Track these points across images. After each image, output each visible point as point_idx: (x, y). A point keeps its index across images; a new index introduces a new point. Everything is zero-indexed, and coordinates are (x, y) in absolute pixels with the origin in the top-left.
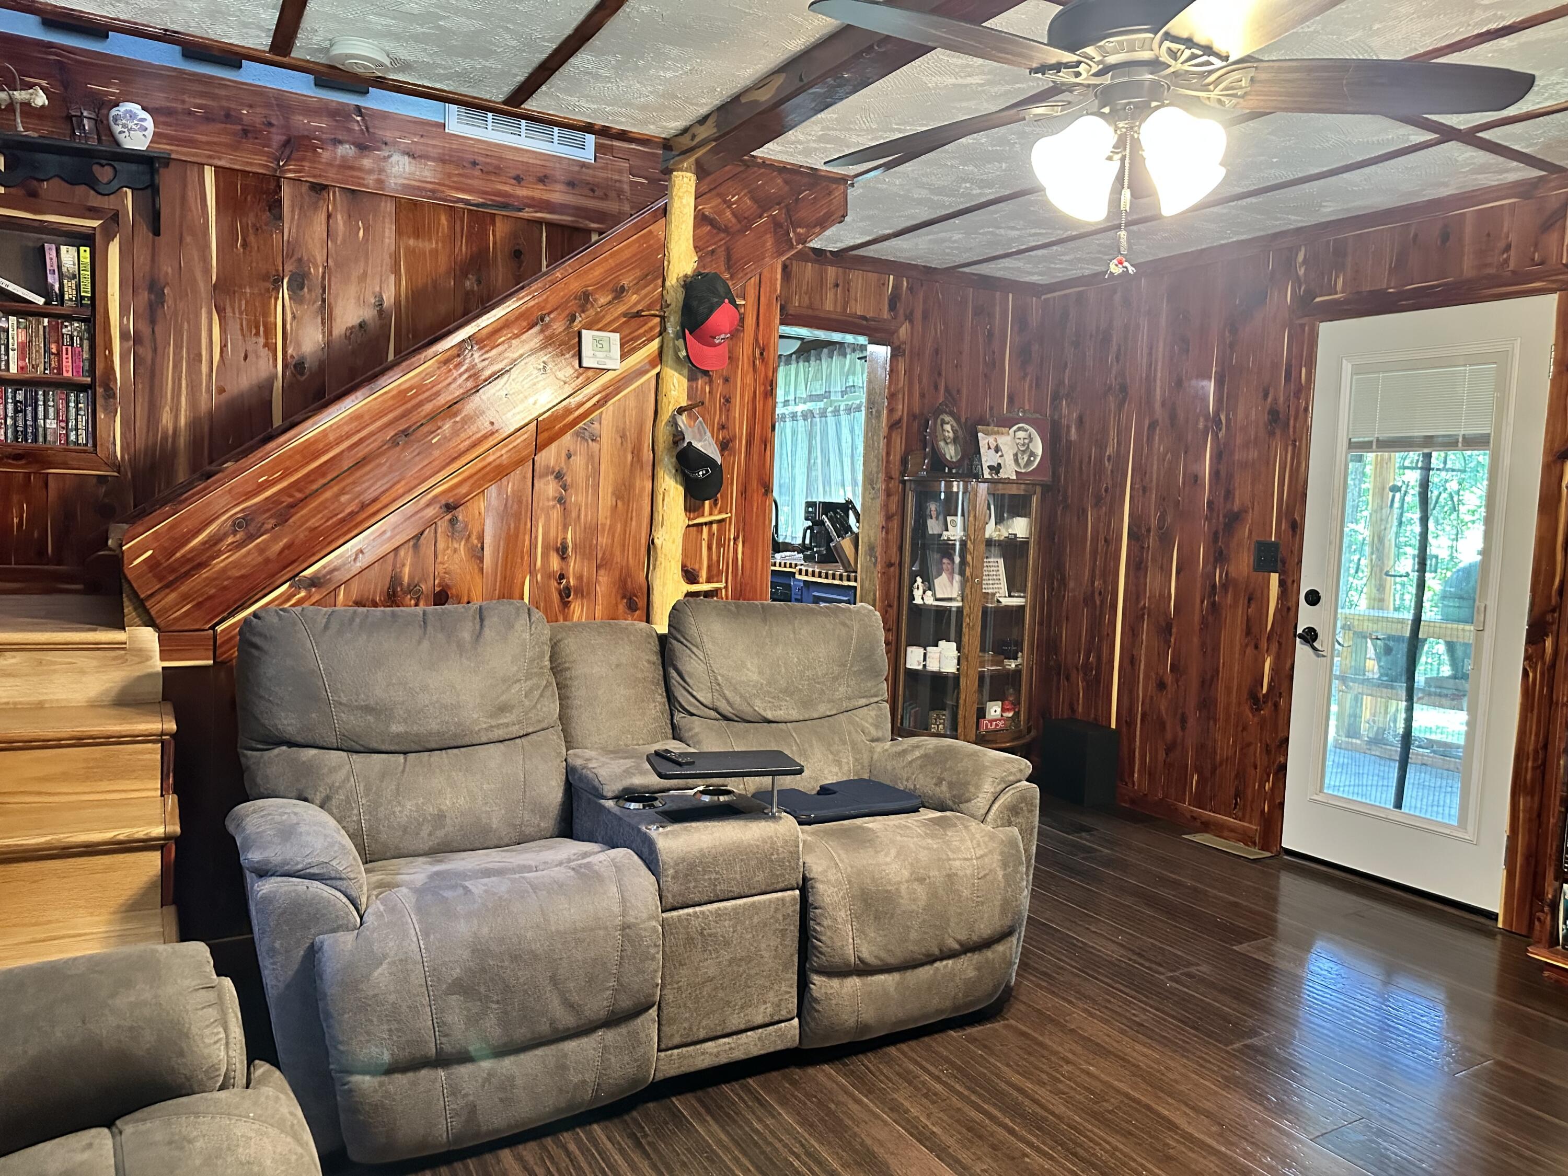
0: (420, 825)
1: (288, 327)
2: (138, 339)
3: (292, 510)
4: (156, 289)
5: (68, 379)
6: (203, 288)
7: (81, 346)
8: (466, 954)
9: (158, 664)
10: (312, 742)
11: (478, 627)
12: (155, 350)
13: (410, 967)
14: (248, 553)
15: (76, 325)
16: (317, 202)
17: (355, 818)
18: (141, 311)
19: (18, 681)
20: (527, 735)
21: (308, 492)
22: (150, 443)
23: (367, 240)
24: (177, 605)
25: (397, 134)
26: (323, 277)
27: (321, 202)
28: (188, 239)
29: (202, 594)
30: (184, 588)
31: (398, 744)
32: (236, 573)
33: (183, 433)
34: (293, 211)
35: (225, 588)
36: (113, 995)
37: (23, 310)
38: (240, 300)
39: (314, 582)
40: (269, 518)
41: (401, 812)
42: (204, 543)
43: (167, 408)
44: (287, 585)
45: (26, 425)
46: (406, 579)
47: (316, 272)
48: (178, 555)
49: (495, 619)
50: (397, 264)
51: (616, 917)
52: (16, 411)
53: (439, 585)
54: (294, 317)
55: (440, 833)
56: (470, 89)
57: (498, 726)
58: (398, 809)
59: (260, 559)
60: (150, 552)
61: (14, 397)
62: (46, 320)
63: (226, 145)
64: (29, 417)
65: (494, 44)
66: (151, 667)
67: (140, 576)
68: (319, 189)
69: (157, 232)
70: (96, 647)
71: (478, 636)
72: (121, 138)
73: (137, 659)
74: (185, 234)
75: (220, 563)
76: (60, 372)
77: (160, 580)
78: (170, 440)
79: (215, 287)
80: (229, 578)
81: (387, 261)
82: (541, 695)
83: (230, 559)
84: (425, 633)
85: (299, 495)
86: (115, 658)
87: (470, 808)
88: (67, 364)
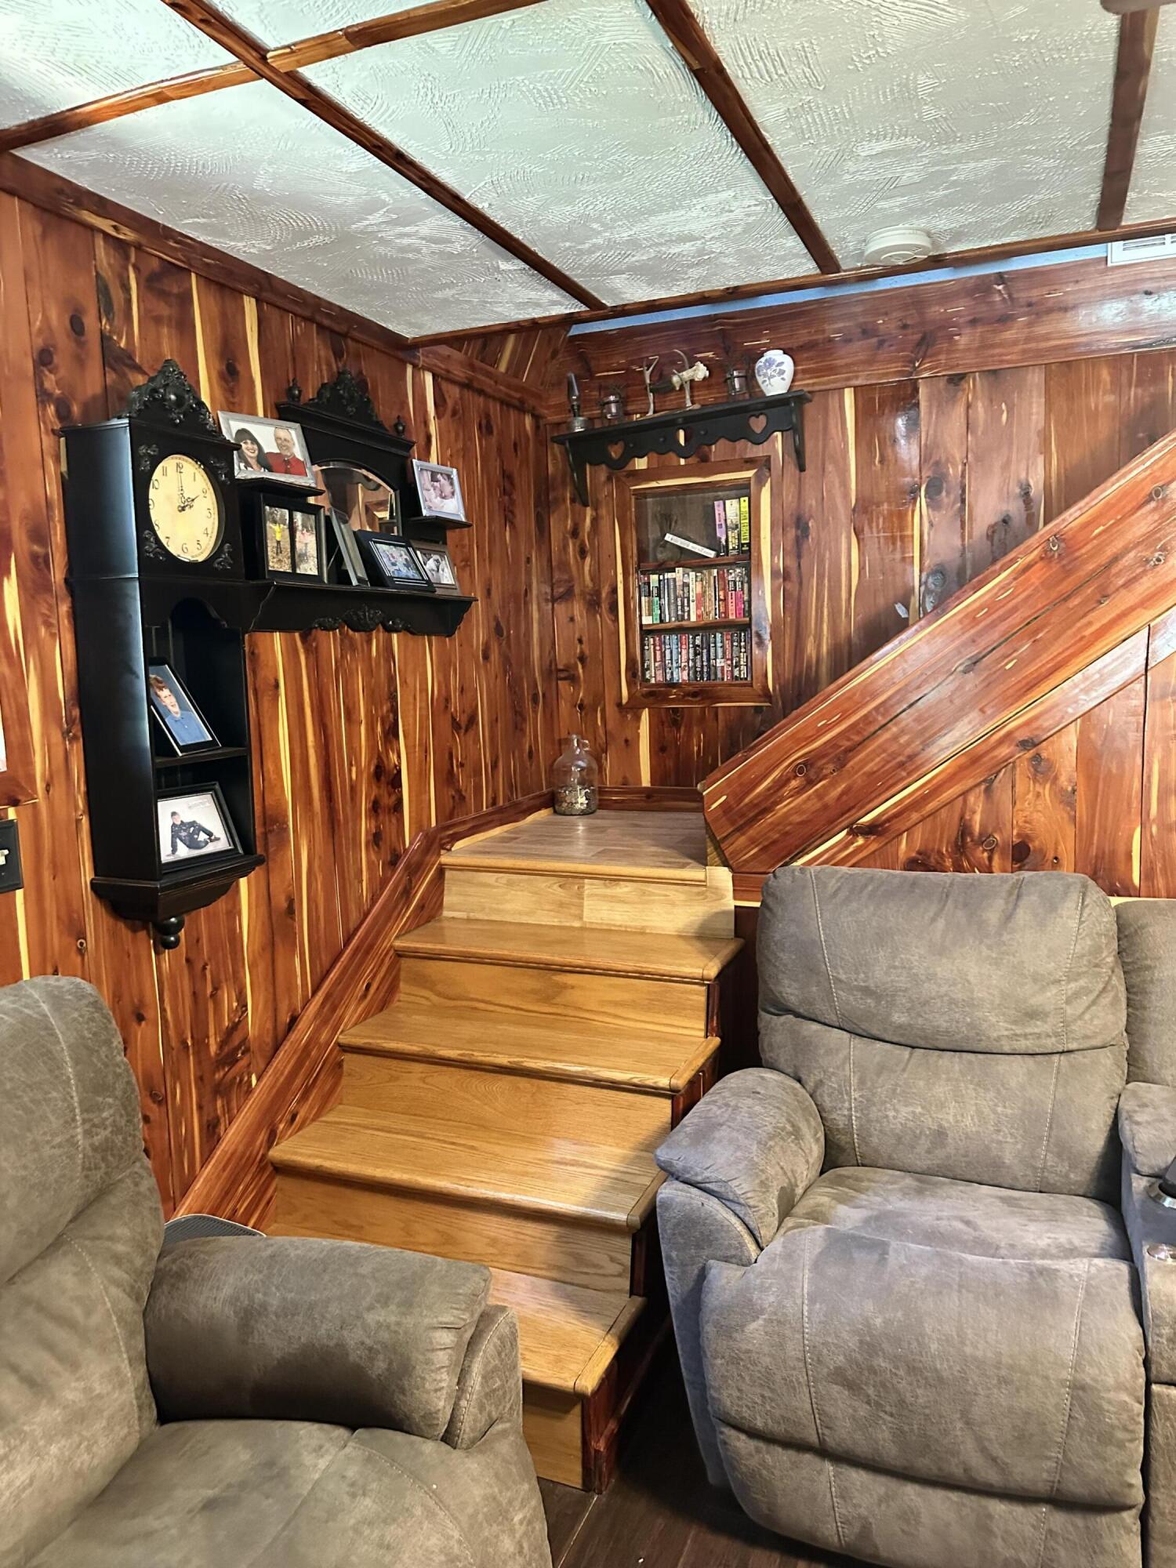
0: (917, 1137)
1: (926, 537)
2: (786, 577)
3: (851, 754)
4: (801, 524)
5: (733, 621)
6: (843, 515)
7: (742, 589)
8: (853, 1343)
9: (730, 903)
10: (813, 1016)
11: (1011, 906)
12: (801, 583)
13: (788, 1332)
14: (809, 798)
15: (738, 570)
16: (955, 396)
17: (846, 1113)
18: (789, 548)
19: (627, 907)
20: (1068, 1052)
21: (866, 734)
22: (797, 673)
23: (1012, 423)
24: (745, 848)
25: (1045, 290)
26: (963, 476)
27: (960, 394)
28: (830, 468)
29: (767, 839)
30: (751, 832)
31: (902, 1035)
32: (797, 819)
33: (825, 660)
34: (930, 413)
35: (787, 833)
36: (370, 1308)
37: (698, 564)
38: (878, 518)
39: (872, 830)
40: (827, 763)
41: (895, 1118)
42: (768, 789)
43: (812, 638)
44: (845, 832)
45: (702, 666)
46: (977, 829)
47: (953, 472)
48: (747, 800)
49: (1034, 898)
50: (1046, 442)
51: (1064, 1366)
52: (696, 654)
53: (1018, 835)
54: (931, 525)
55: (940, 1153)
56: (1047, 230)
57: (1025, 1036)
58: (891, 1114)
59: (819, 805)
60: (724, 798)
61: (694, 643)
62: (715, 571)
63: (863, 362)
64: (705, 659)
65: (1030, 174)
66: (725, 905)
67: (716, 820)
68: (956, 380)
69: (802, 468)
70: (683, 883)
71: (1008, 917)
72: (763, 387)
73: (714, 897)
74: (827, 463)
75: (782, 808)
76: (727, 616)
77: (733, 823)
78: (814, 669)
79: (854, 510)
80: (790, 824)
81: (1034, 439)
82: (1094, 1003)
83: (792, 805)
84: (942, 909)
85: (857, 738)
86: (698, 894)
87: (978, 1132)
88: (732, 608)
